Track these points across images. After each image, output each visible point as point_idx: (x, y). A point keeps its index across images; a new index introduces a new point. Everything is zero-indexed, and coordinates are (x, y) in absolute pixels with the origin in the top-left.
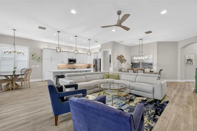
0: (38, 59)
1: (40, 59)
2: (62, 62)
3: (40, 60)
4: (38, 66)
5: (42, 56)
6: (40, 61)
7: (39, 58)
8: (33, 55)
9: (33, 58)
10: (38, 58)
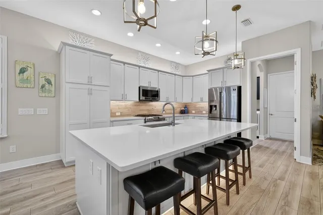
0: (43, 87)
1: (50, 86)
2: (124, 98)
3: (53, 89)
4: (42, 111)
5: (57, 76)
6: (50, 91)
7: (49, 82)
8: (22, 71)
9: (22, 81)
10: (42, 82)
